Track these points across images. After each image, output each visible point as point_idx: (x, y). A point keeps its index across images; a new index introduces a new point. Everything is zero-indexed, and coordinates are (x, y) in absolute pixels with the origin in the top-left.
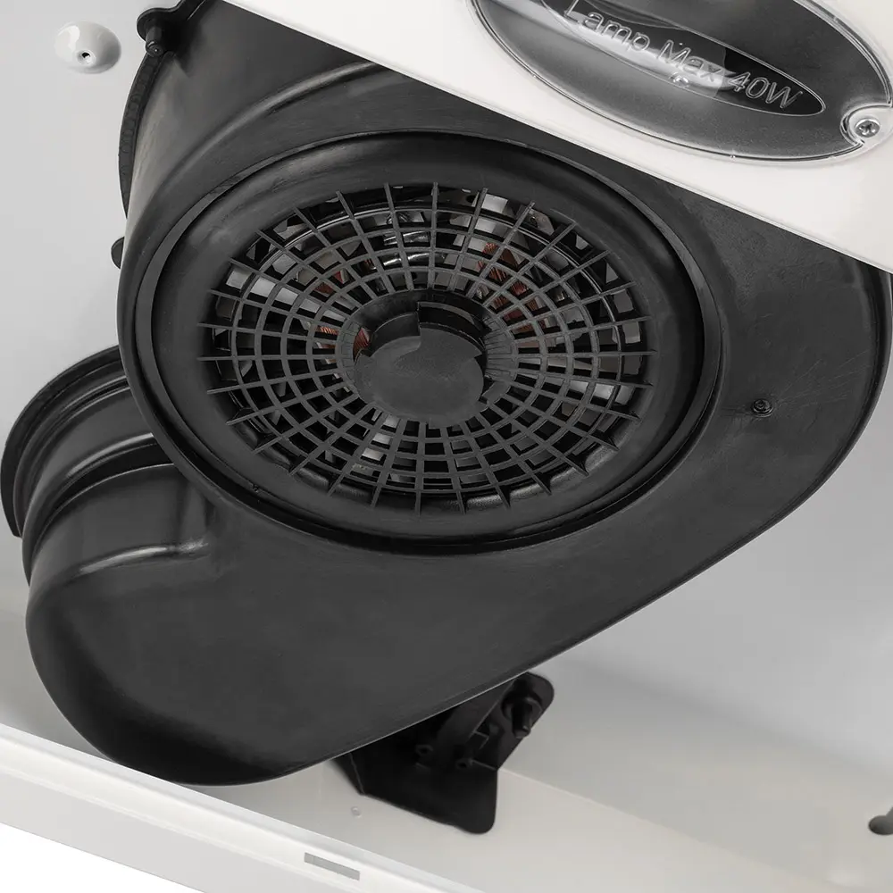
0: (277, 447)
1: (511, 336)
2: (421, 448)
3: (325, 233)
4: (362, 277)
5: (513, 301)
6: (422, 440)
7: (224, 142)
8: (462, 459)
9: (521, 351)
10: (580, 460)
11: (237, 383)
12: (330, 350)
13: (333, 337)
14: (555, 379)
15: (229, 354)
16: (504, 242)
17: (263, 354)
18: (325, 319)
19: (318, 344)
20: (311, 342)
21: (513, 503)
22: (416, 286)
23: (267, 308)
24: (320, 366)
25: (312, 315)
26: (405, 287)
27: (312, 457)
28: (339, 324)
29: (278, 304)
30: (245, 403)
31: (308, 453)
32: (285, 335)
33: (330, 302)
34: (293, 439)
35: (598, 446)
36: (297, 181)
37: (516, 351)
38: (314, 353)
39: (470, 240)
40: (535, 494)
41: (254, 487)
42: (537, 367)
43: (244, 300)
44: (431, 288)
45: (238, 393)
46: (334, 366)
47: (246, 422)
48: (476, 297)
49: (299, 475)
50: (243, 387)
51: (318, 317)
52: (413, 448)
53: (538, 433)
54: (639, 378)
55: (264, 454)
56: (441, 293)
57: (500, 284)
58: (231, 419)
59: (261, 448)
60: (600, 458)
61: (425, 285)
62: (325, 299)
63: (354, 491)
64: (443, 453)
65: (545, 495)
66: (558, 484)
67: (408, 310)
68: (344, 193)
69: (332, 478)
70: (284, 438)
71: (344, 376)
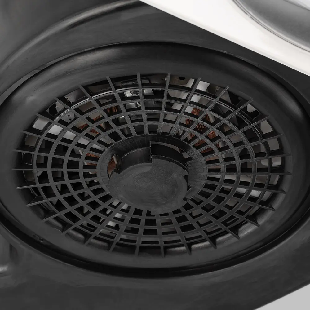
0: (57, 219)
1: (204, 162)
2: (143, 221)
3: (97, 101)
4: (117, 126)
5: (208, 143)
6: (143, 218)
7: (39, 44)
8: (167, 229)
9: (210, 170)
10: (235, 230)
11: (35, 183)
12: (94, 167)
13: (96, 159)
14: (228, 187)
15: (31, 167)
16: (207, 109)
17: (52, 167)
18: (93, 149)
19: (85, 163)
20: (83, 162)
21: (192, 252)
22: (150, 132)
23: (56, 142)
24: (86, 175)
25: (84, 147)
26: (143, 132)
27: (77, 225)
28: (101, 152)
29: (64, 140)
30: (39, 194)
31: (75, 223)
32: (67, 158)
33: (97, 139)
34: (66, 215)
35: (246, 222)
36: (83, 69)
37: (206, 171)
38: (84, 168)
39: (186, 107)
40: (206, 247)
41: (40, 239)
42: (217, 180)
43: (43, 137)
44: (159, 134)
45: (36, 189)
46: (94, 175)
47: (39, 205)
48: (186, 140)
49: (69, 235)
50: (39, 185)
51: (88, 148)
52: (138, 221)
53: (214, 216)
54: (277, 187)
55: (48, 223)
56: (165, 136)
57: (202, 133)
58: (30, 203)
59: (47, 219)
60: (248, 229)
61: (155, 132)
62: (93, 138)
63: (100, 243)
64: (156, 225)
65: (212, 249)
66: (221, 242)
67: (144, 146)
68: (111, 77)
69: (87, 236)
70: (61, 214)
71: (100, 181)
